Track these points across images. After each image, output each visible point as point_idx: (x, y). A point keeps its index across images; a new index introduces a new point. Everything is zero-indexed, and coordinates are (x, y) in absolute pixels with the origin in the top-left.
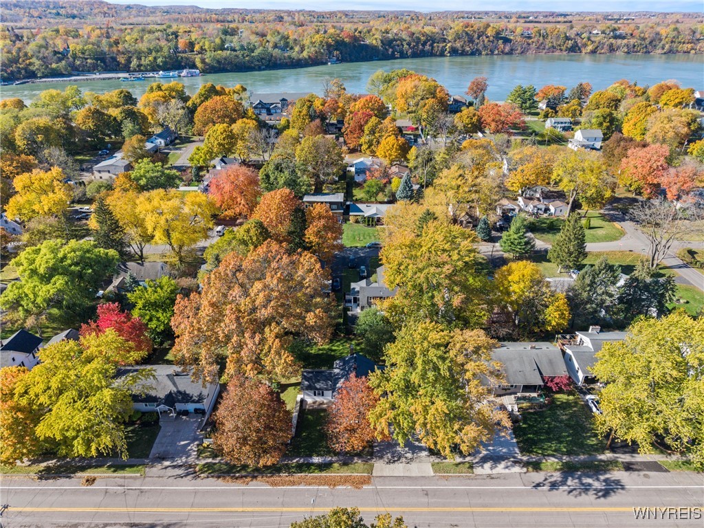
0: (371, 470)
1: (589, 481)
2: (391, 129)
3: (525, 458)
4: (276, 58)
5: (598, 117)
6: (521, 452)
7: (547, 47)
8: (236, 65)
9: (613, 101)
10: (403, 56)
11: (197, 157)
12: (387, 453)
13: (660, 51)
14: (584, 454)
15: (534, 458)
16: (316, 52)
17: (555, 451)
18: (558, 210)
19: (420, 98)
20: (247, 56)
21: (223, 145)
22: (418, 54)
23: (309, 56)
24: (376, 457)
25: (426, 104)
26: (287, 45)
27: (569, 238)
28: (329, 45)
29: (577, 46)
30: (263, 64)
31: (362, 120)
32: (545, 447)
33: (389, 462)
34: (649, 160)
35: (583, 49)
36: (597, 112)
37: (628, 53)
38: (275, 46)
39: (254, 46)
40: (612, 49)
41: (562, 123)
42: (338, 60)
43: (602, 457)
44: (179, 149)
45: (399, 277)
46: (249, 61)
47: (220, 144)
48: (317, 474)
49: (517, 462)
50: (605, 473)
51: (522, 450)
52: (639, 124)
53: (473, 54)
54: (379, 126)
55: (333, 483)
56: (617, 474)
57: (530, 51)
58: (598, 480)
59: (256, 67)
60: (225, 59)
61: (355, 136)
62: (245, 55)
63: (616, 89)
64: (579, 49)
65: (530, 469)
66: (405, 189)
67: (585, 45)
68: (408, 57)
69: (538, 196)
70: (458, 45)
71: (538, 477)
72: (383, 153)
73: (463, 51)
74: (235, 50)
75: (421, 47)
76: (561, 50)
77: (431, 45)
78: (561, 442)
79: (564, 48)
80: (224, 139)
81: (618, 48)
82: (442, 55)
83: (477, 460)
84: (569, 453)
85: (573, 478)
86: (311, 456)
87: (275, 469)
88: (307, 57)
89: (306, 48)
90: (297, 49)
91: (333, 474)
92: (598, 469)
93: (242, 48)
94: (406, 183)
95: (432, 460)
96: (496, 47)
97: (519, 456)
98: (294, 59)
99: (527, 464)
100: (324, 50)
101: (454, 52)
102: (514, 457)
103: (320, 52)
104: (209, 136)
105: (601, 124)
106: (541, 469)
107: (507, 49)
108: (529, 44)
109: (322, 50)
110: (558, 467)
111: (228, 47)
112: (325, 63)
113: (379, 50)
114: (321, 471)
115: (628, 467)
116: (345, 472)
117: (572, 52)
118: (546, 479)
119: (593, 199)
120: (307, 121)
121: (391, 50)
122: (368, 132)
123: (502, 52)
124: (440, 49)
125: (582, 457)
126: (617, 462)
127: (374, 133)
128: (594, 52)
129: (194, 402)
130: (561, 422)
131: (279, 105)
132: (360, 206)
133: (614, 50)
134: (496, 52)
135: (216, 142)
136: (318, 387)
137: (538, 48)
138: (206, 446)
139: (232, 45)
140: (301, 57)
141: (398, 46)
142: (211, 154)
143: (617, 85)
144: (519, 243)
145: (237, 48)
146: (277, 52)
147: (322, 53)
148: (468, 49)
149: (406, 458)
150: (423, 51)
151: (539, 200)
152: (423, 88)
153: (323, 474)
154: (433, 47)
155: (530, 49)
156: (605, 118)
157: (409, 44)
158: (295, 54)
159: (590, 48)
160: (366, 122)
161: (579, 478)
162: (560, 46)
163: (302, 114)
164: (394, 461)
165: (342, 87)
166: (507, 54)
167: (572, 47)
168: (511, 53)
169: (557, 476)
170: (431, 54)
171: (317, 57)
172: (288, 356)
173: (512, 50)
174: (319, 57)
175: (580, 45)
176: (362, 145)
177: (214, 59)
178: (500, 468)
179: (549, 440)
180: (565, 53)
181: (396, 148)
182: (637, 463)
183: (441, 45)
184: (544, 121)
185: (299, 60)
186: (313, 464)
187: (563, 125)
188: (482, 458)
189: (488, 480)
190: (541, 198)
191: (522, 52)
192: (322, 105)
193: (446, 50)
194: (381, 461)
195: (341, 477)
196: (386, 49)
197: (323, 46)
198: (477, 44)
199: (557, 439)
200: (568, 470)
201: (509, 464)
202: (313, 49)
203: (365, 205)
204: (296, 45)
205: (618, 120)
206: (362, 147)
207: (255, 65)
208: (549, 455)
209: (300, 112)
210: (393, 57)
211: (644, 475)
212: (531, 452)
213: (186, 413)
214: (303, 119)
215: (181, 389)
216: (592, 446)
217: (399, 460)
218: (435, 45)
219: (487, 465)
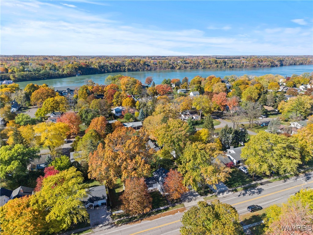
0: (184, 206)
1: (253, 190)
2: (125, 96)
3: (231, 189)
4: (51, 74)
5: (196, 87)
6: (229, 188)
7: (163, 67)
8: (31, 78)
9: (199, 82)
10: (109, 72)
11: (40, 113)
12: (186, 199)
13: (201, 68)
14: (247, 184)
15: (233, 188)
16: (70, 71)
17: (238, 185)
18: (197, 117)
19: (131, 84)
20: (37, 74)
21: (53, 107)
22: (115, 71)
23: (67, 73)
24: (183, 201)
25: (135, 86)
26: (55, 69)
27: (209, 123)
28: (76, 69)
29: (173, 67)
30: (45, 77)
31: (112, 93)
32: (235, 185)
33: (188, 202)
34: (221, 98)
35: (176, 68)
36: (195, 86)
37: (191, 69)
38: (50, 69)
39: (40, 69)
40: (185, 68)
41: (183, 91)
42: (80, 74)
43: (253, 183)
44: (25, 112)
45: (165, 139)
46: (38, 76)
47: (51, 107)
48: (165, 212)
49: (229, 191)
50: (256, 187)
51: (229, 187)
52: (210, 89)
53: (136, 71)
54: (120, 95)
55: (174, 213)
56: (260, 187)
57: (158, 69)
58: (255, 189)
59: (42, 78)
60: (26, 75)
61: (110, 99)
62: (36, 73)
63: (197, 78)
64: (175, 68)
65: (235, 192)
66: (142, 115)
67: (176, 67)
68: (111, 72)
69: (188, 114)
70: (130, 67)
71: (238, 193)
72: (125, 104)
73: (133, 69)
74: (30, 71)
75: (115, 68)
76: (168, 68)
77: (120, 68)
78: (239, 182)
79: (169, 68)
80: (53, 104)
81: (187, 67)
82: (124, 71)
83: (217, 194)
84: (243, 185)
85: (248, 191)
86: (159, 207)
87: (149, 215)
88: (66, 73)
89: (65, 70)
90: (61, 70)
91: (171, 211)
92: (254, 187)
93: (34, 70)
94: (142, 113)
95: (202, 197)
96: (145, 68)
97: (229, 189)
98: (60, 74)
99: (232, 191)
100: (74, 70)
101: (129, 70)
102: (228, 190)
103: (72, 71)
104: (45, 103)
105: (197, 90)
106: (238, 191)
107: (149, 68)
108: (156, 67)
109: (73, 71)
110: (242, 189)
111: (26, 70)
112: (75, 76)
113: (98, 70)
114: (166, 211)
115: (261, 184)
116: (175, 209)
117: (172, 69)
118: (241, 193)
119: (208, 112)
120: (86, 95)
121: (103, 70)
122: (116, 97)
123: (147, 70)
124: (123, 69)
125: (247, 185)
126: (258, 183)
127: (118, 98)
128: (179, 69)
129: (101, 199)
130: (236, 176)
131: (67, 91)
132: (125, 124)
133: (186, 68)
134: (145, 70)
135: (49, 106)
136: (150, 183)
137: (160, 68)
138: (114, 215)
139: (29, 69)
140: (63, 73)
141: (106, 68)
142: (47, 111)
143: (197, 77)
144: (191, 128)
145: (32, 70)
146: (51, 72)
147: (73, 72)
148: (134, 69)
149: (194, 199)
150: (116, 70)
151: (189, 115)
152: (131, 81)
153: (167, 211)
154: (120, 69)
155: (157, 68)
156: (198, 87)
157: (110, 67)
158: (60, 72)
159: (178, 67)
160: (114, 94)
161: (250, 190)
162: (167, 67)
163: (84, 92)
164: (190, 201)
165: (94, 83)
166: (149, 70)
167: (172, 67)
168: (150, 70)
169: (243, 192)
170: (120, 71)
171: (71, 73)
172: (148, 166)
173: (151, 69)
174: (72, 73)
175: (174, 66)
176: (113, 103)
177: (20, 75)
178: (225, 194)
179: (235, 182)
180: (170, 69)
181: (131, 102)
182: (263, 182)
183: (124, 68)
184: (177, 91)
185: (63, 75)
186: (162, 210)
187: (184, 91)
188: (218, 193)
189: (224, 198)
190: (190, 114)
191: (155, 70)
192: (92, 89)
193: (126, 69)
194: (186, 202)
195: (175, 211)
196: (101, 69)
197: (73, 69)
198: (138, 67)
199: (237, 182)
200: (246, 189)
201: (227, 192)
202: (68, 70)
203: (127, 123)
204: (60, 68)
205: (202, 88)
206: (114, 104)
207: (41, 78)
208: (237, 187)
209: (83, 92)
210: (104, 72)
211: (267, 185)
212: (232, 187)
213: (98, 206)
214: (85, 94)
215: (94, 196)
216: (248, 181)
217: (191, 200)
218: (121, 67)
219: (221, 194)
